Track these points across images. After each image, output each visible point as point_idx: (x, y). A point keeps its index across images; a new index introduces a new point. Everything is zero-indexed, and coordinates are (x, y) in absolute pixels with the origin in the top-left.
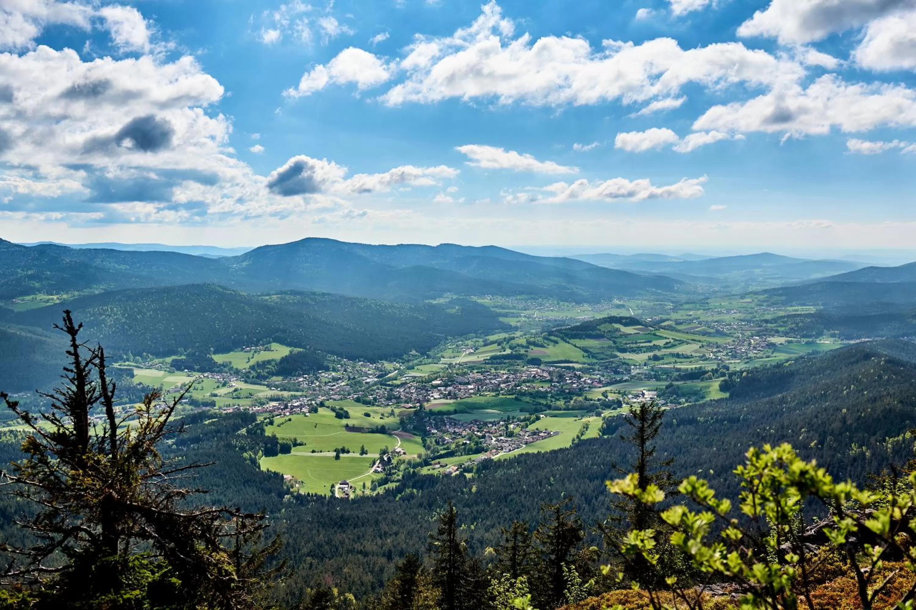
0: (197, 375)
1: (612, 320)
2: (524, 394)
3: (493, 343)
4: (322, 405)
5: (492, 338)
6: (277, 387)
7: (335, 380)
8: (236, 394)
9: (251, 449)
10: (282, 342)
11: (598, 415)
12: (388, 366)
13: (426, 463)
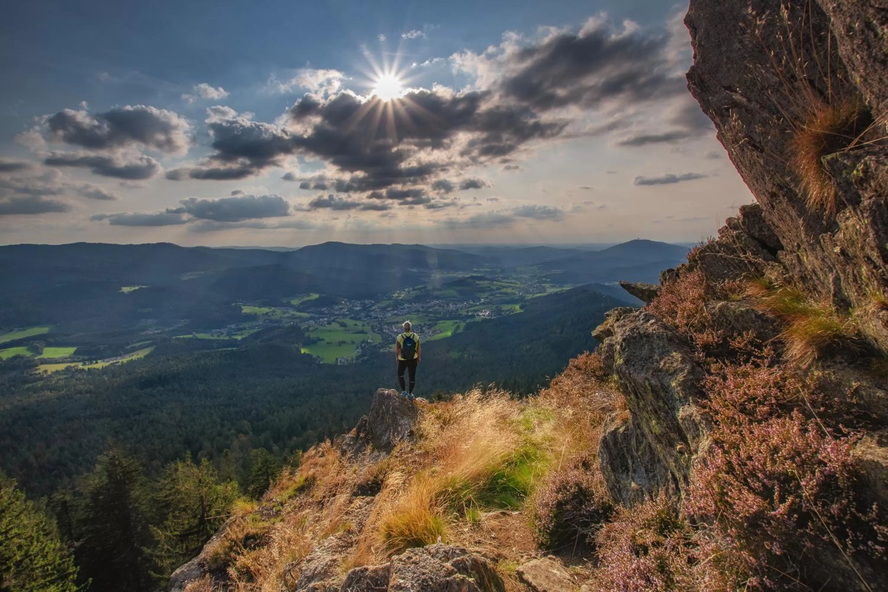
0: (273, 308)
1: (472, 277)
2: (431, 312)
3: (417, 289)
4: (334, 321)
5: (416, 287)
6: (313, 313)
7: (341, 309)
8: (293, 317)
9: (297, 343)
10: (316, 292)
11: (464, 321)
12: (367, 302)
13: (383, 347)
